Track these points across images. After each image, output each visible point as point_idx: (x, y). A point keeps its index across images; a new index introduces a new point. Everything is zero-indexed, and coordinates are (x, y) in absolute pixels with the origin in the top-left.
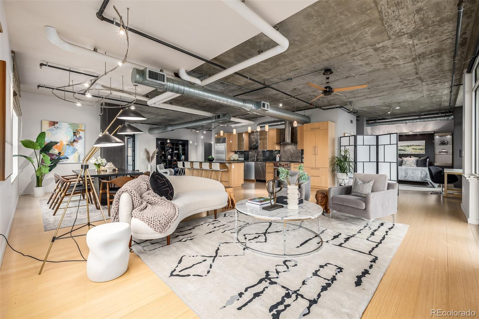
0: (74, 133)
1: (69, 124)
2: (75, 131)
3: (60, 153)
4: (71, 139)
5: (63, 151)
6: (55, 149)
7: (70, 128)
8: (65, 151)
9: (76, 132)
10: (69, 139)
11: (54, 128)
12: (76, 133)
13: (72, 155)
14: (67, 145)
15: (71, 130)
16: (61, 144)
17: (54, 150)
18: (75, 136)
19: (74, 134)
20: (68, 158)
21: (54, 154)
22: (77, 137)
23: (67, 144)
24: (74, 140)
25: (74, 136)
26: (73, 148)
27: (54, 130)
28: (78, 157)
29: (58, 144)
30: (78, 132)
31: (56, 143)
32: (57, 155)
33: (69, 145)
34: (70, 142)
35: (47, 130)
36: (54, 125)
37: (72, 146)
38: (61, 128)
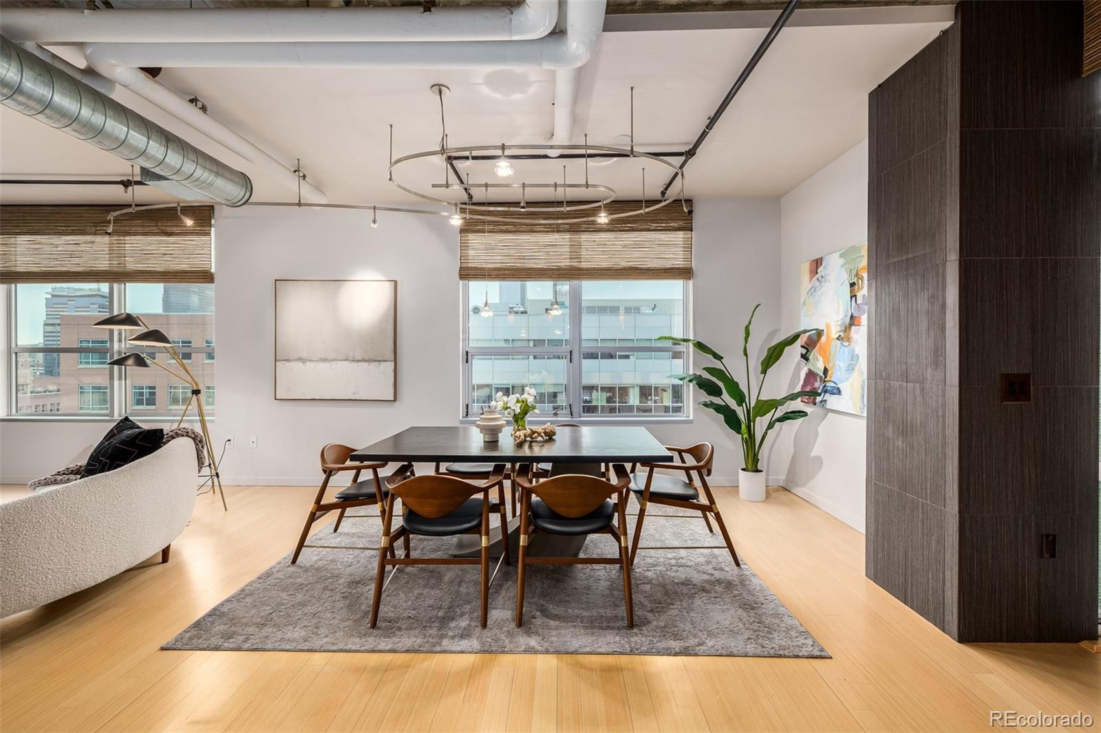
0: (852, 285)
1: (841, 256)
2: (853, 277)
3: (826, 371)
4: (846, 316)
5: (831, 364)
6: (818, 356)
7: (843, 269)
8: (835, 363)
9: (855, 280)
10: (841, 316)
11: (818, 284)
12: (856, 287)
13: (847, 379)
14: (837, 339)
15: (845, 276)
16: (828, 334)
17: (817, 360)
18: (854, 299)
19: (851, 292)
20: (839, 392)
21: (818, 375)
22: (858, 302)
23: (837, 336)
24: (852, 317)
25: (851, 297)
26: (849, 350)
27: (817, 289)
28: (861, 390)
29: (823, 339)
30: (860, 281)
31: (819, 333)
32: (821, 377)
33: (842, 339)
34: (843, 328)
35: (808, 294)
36: (817, 273)
37: (847, 344)
38: (827, 277)
